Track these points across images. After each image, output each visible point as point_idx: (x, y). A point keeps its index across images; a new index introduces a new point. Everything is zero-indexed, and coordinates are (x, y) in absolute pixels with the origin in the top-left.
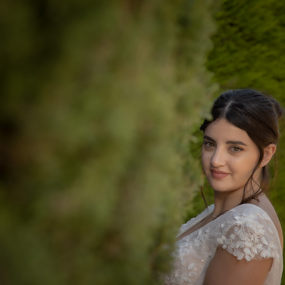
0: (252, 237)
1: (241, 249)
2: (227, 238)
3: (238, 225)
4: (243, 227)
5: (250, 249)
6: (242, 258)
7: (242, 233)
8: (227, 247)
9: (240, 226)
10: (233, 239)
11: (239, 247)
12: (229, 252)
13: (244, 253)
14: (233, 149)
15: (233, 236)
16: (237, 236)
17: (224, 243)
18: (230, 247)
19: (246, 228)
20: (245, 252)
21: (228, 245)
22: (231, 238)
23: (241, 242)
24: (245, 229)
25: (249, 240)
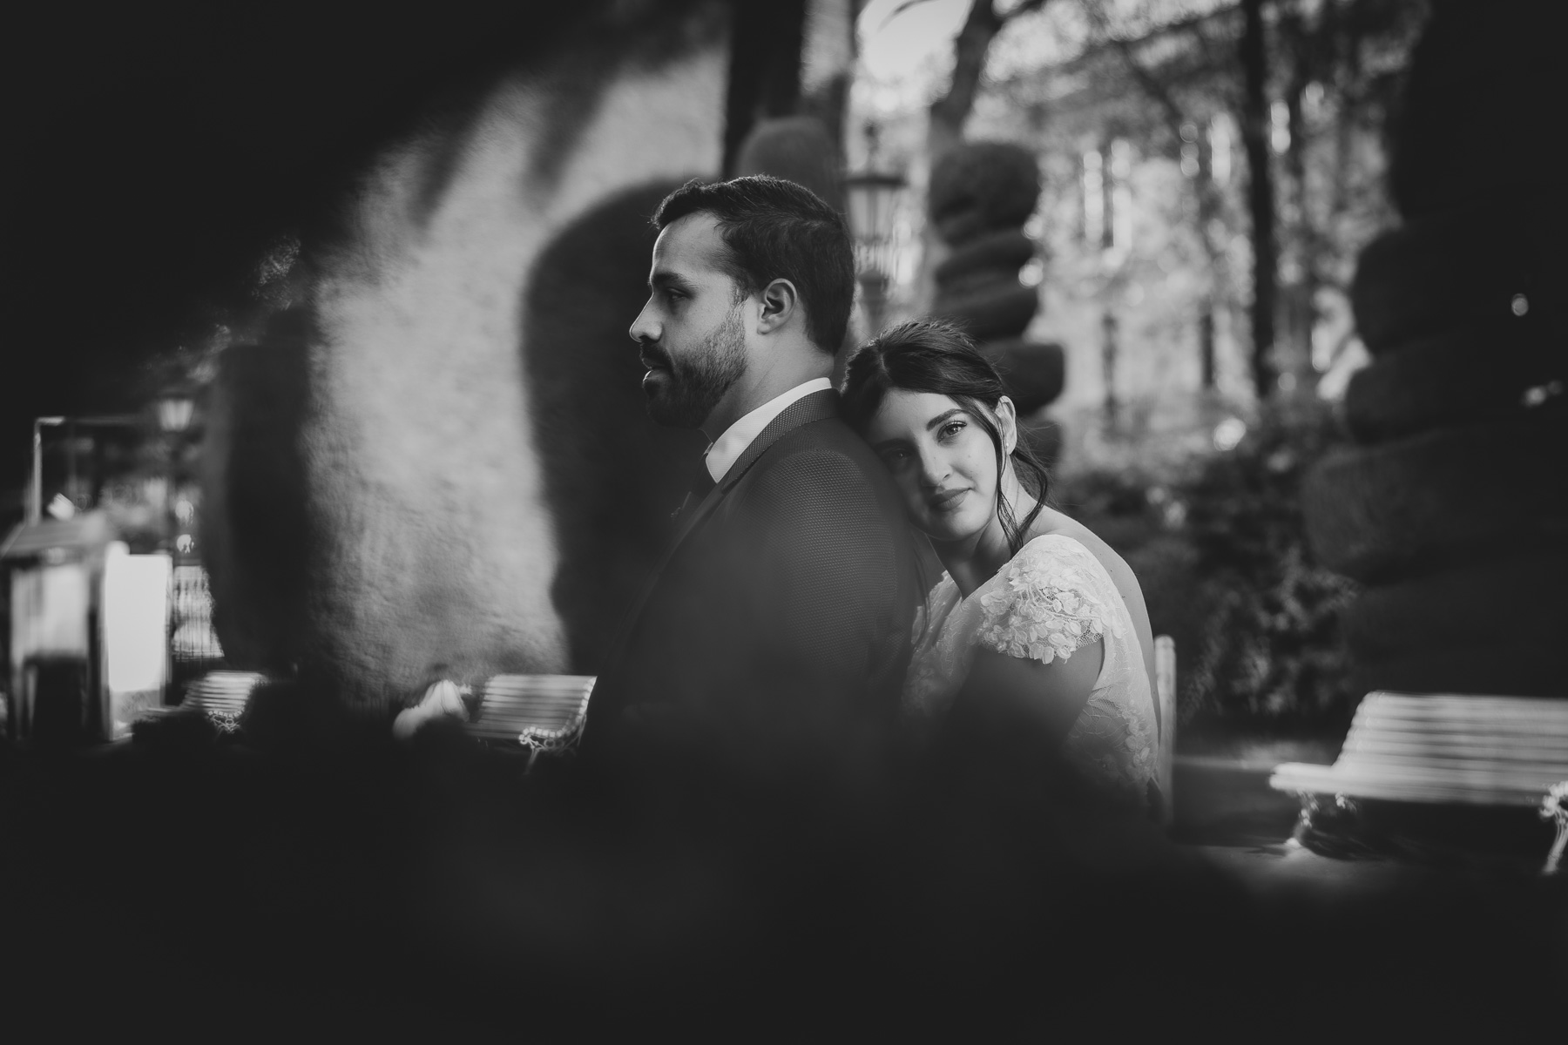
0: (1057, 605)
1: (1044, 641)
2: (1004, 629)
3: (1020, 593)
4: (1031, 592)
5: (1062, 632)
6: (1053, 657)
7: (1032, 606)
8: (1008, 647)
9: (1025, 596)
10: (1018, 625)
11: (1039, 639)
12: (1016, 655)
13: (1053, 646)
14: (945, 434)
15: (1015, 621)
16: (1026, 617)
17: (999, 640)
18: (1015, 646)
19: (1035, 593)
20: (1053, 643)
21: (1008, 642)
22: (1012, 625)
23: (1037, 626)
24: (1035, 596)
25: (1052, 614)
